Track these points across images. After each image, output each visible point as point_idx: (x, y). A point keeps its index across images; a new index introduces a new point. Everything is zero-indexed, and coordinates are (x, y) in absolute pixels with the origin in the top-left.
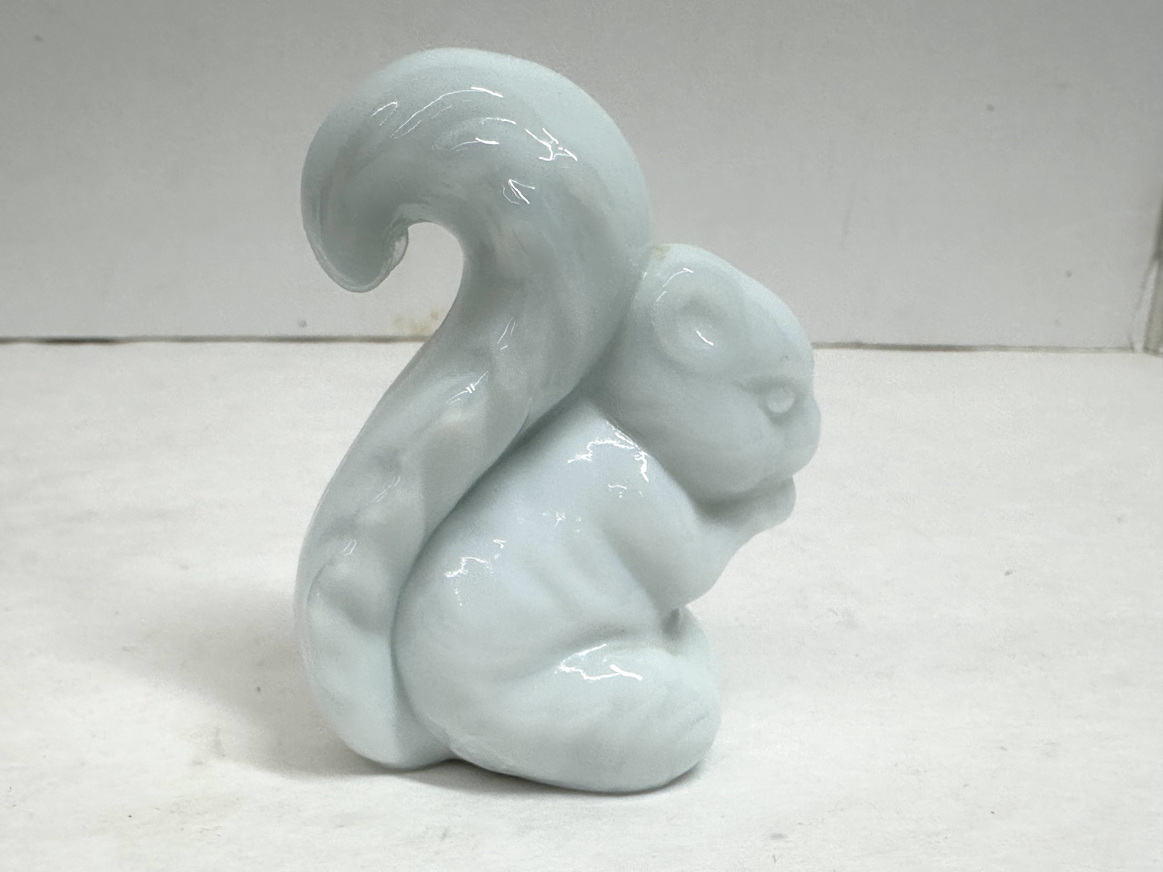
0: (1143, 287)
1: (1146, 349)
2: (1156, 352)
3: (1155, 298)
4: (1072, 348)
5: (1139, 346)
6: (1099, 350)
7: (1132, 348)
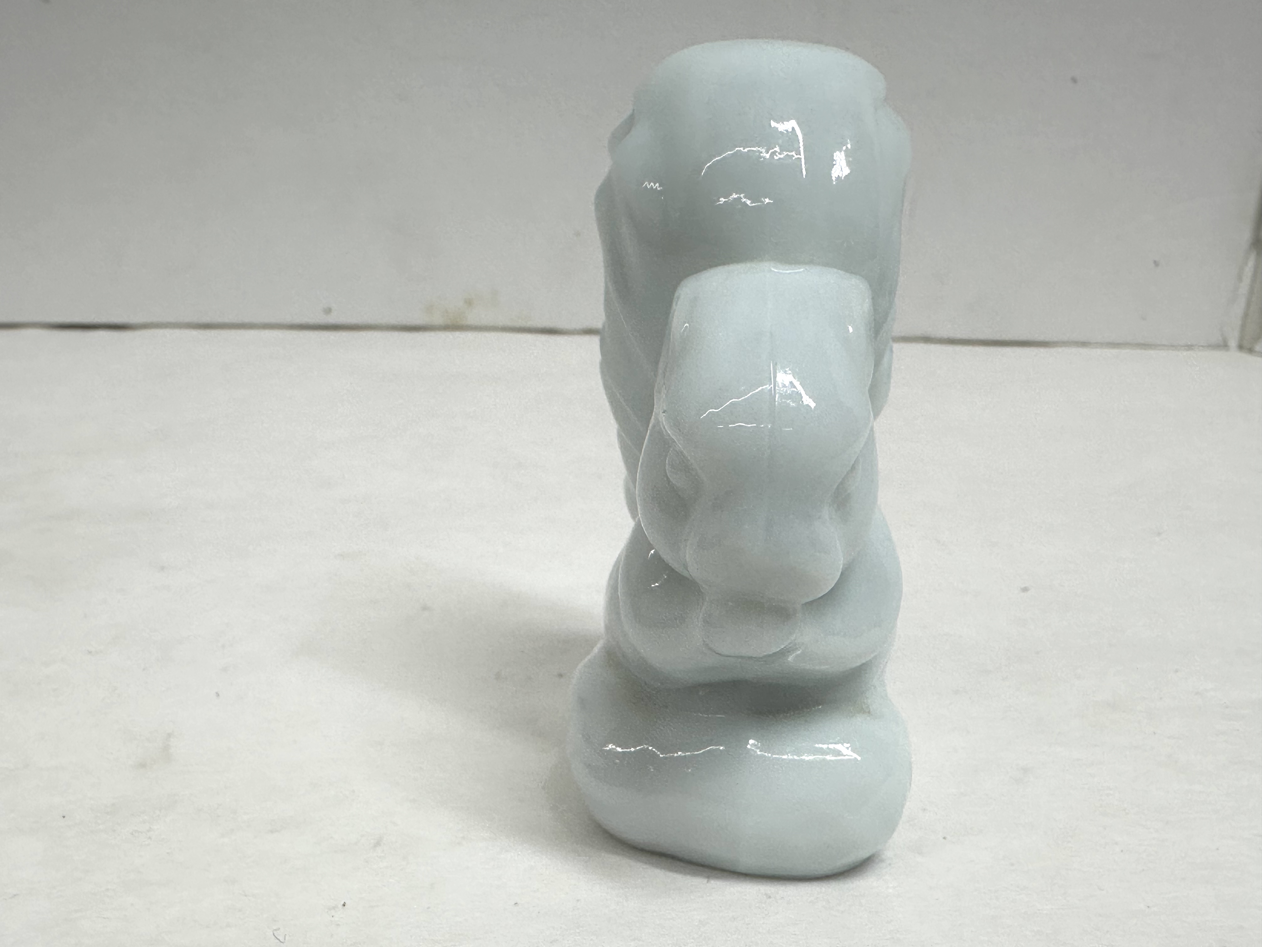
0: (1240, 278)
1: (1241, 347)
2: (1251, 351)
3: (1251, 292)
4: (1159, 345)
5: (1233, 343)
6: (1189, 347)
7: (1224, 346)
